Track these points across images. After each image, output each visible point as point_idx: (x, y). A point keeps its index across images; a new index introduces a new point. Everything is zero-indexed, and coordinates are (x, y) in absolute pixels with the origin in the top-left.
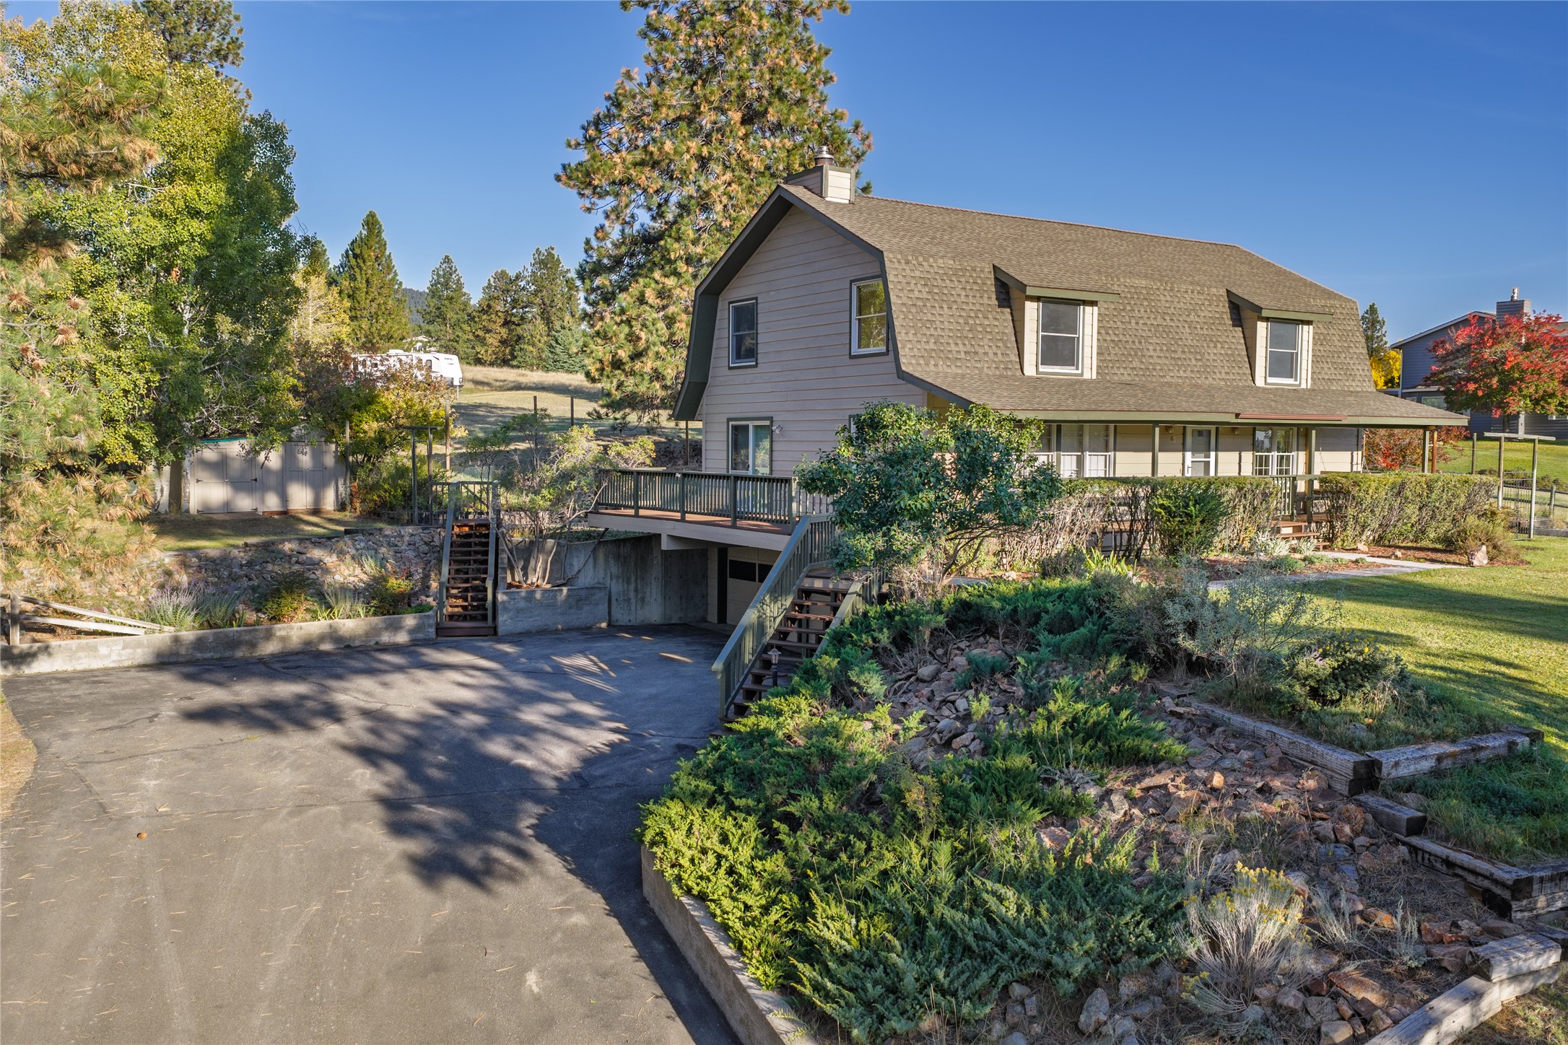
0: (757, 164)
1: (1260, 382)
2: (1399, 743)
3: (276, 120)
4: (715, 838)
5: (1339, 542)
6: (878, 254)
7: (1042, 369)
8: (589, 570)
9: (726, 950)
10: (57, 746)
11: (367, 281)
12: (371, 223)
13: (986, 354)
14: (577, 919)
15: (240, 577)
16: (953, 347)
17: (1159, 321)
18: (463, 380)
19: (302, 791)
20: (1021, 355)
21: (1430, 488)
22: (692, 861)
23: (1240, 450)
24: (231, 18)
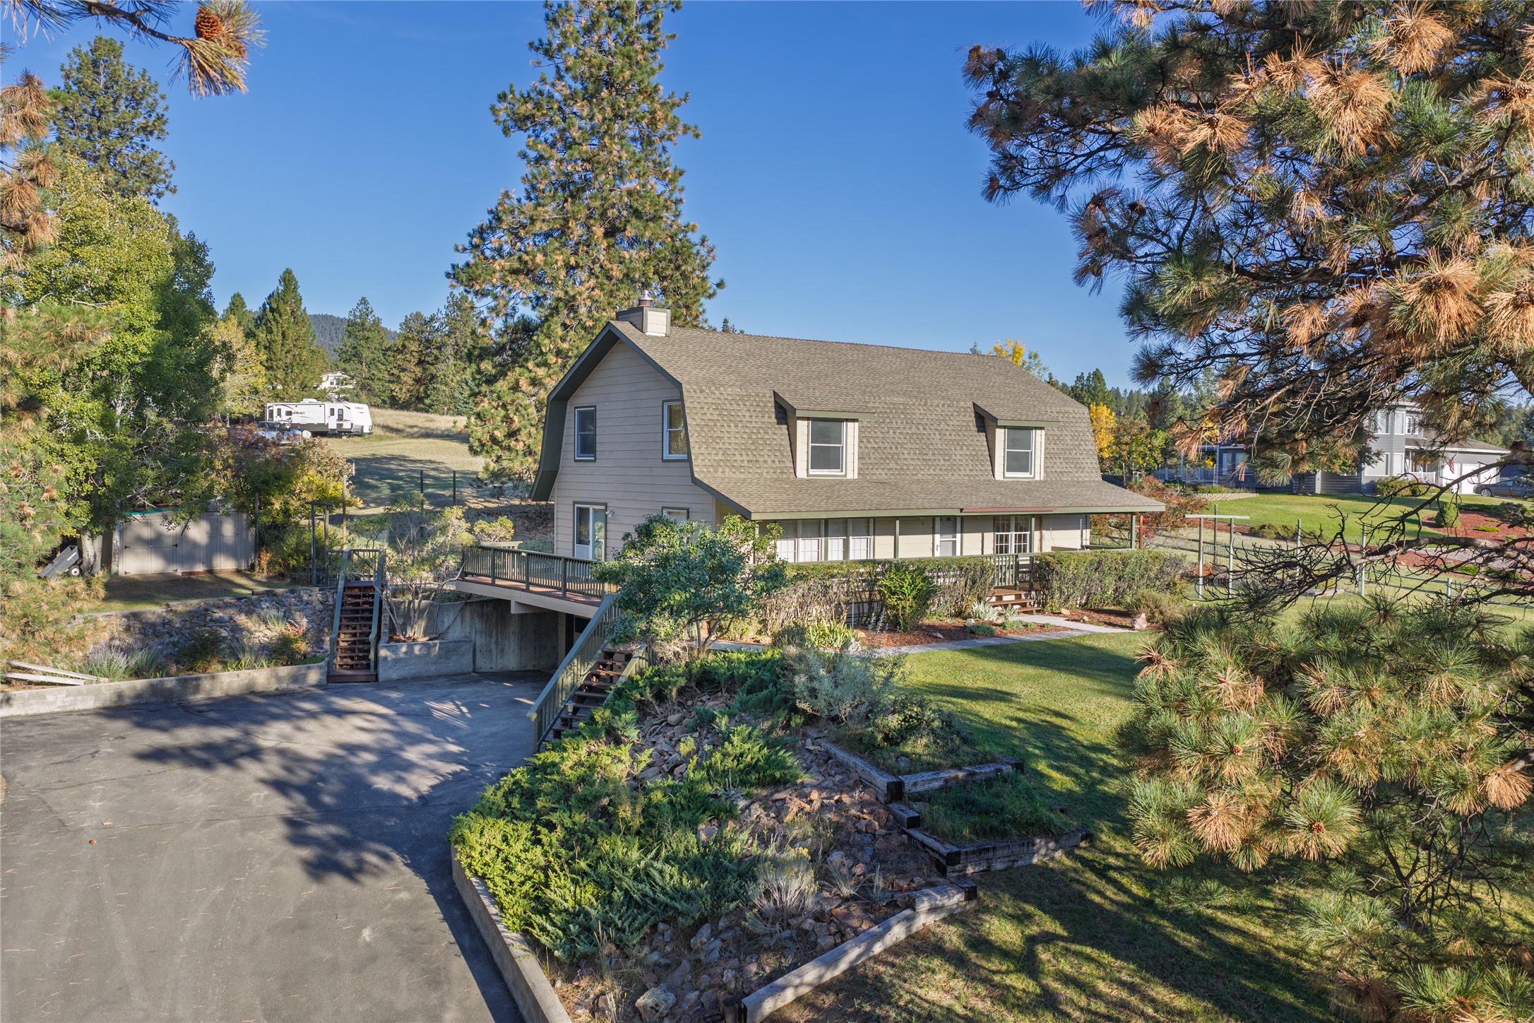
0: (617, 273)
1: (999, 476)
2: (922, 770)
3: (200, 239)
4: (499, 837)
5: (1048, 608)
6: (678, 385)
7: (812, 472)
8: (458, 627)
9: (493, 910)
10: (21, 777)
11: (283, 335)
12: (288, 280)
13: (765, 461)
14: (404, 895)
15: (163, 634)
16: (738, 457)
17: (914, 430)
18: (375, 425)
19: (212, 810)
20: (794, 462)
21: (1125, 565)
22: (481, 853)
23: (983, 531)
24: (157, 97)
